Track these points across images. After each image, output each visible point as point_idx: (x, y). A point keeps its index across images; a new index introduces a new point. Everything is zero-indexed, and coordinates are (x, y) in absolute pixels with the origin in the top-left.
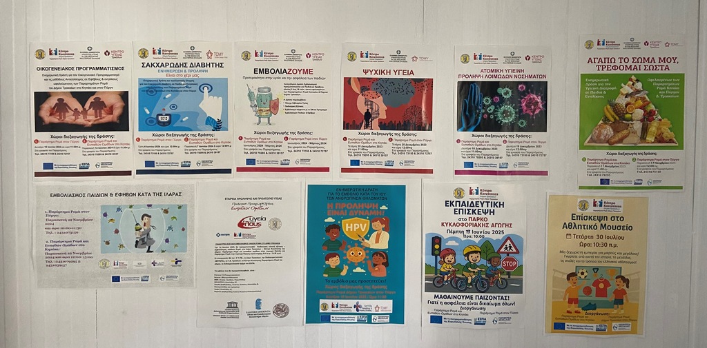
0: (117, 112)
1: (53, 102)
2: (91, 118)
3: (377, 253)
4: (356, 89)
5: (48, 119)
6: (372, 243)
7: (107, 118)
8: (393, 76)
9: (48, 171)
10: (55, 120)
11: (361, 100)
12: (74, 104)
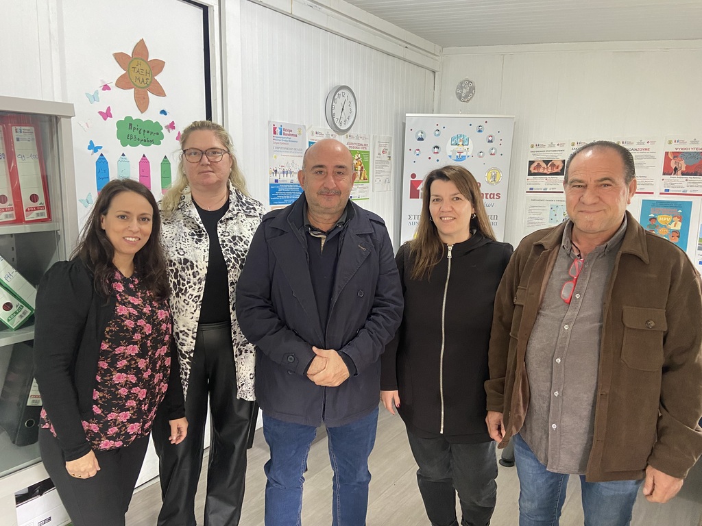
0: (560, 168)
1: (535, 164)
2: (550, 171)
3: (674, 231)
4: (671, 157)
5: (533, 171)
6: (672, 227)
7: (556, 171)
8: (691, 151)
9: (531, 191)
10: (536, 171)
11: (673, 162)
12: (544, 165)
